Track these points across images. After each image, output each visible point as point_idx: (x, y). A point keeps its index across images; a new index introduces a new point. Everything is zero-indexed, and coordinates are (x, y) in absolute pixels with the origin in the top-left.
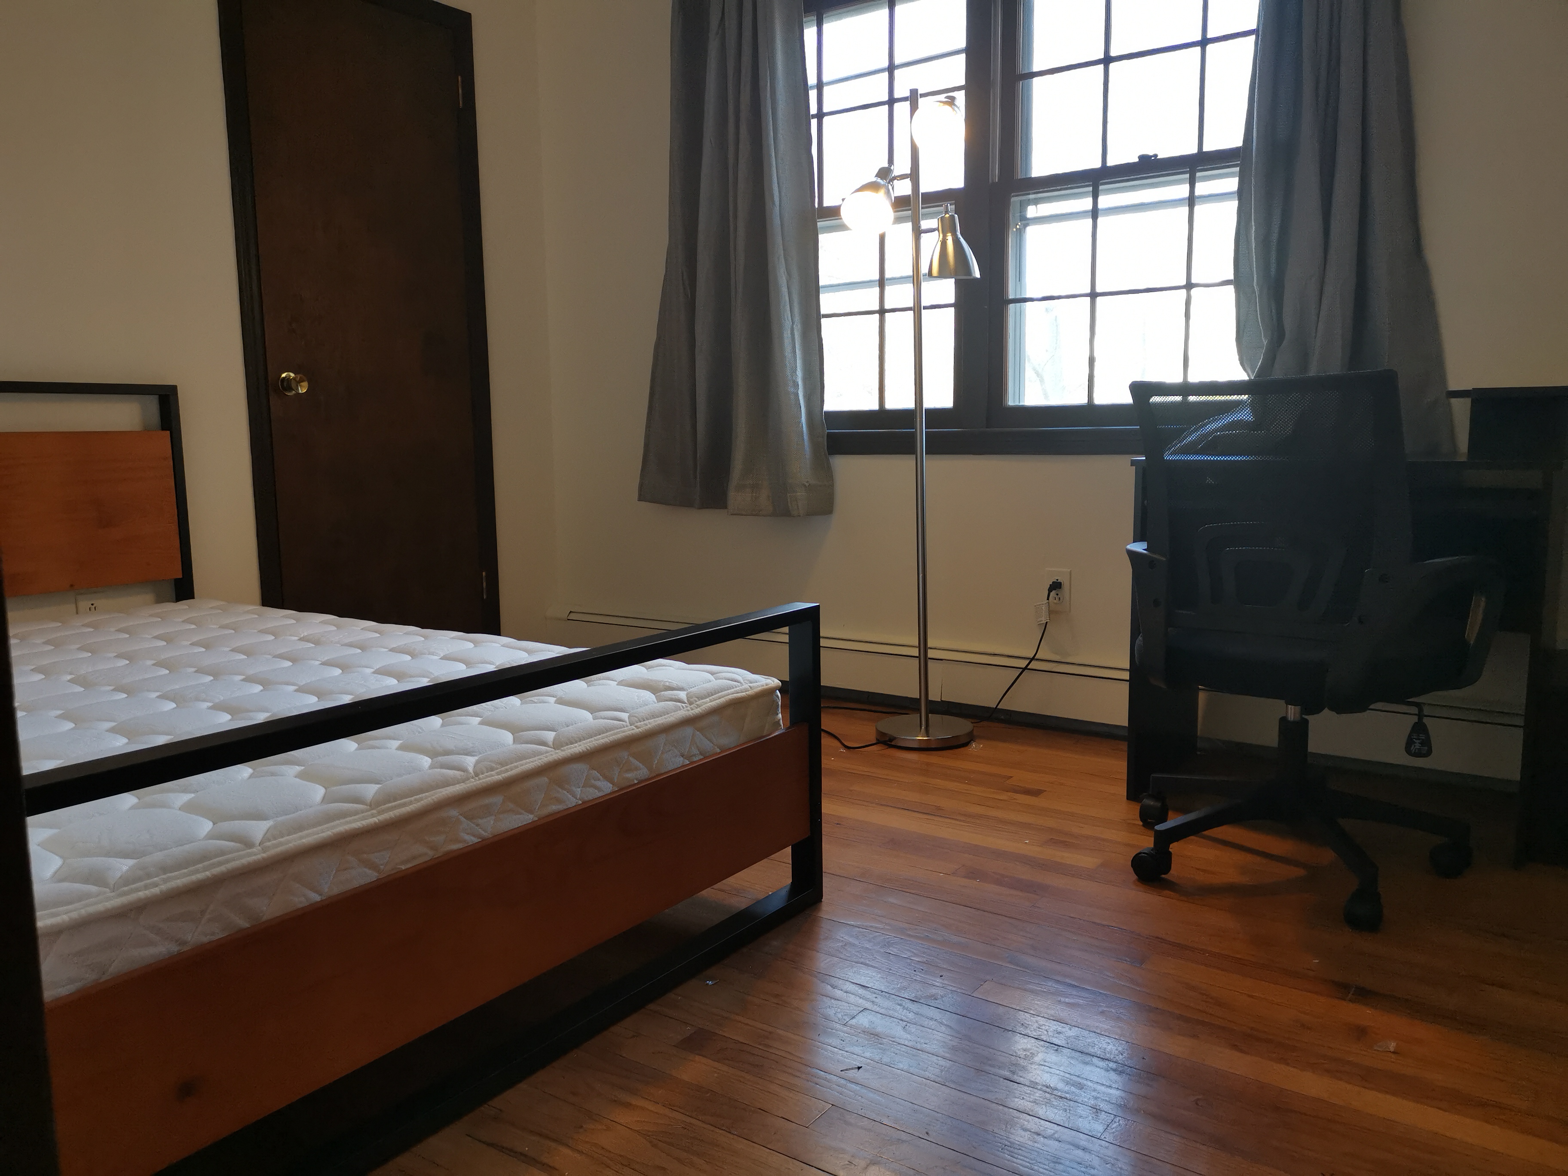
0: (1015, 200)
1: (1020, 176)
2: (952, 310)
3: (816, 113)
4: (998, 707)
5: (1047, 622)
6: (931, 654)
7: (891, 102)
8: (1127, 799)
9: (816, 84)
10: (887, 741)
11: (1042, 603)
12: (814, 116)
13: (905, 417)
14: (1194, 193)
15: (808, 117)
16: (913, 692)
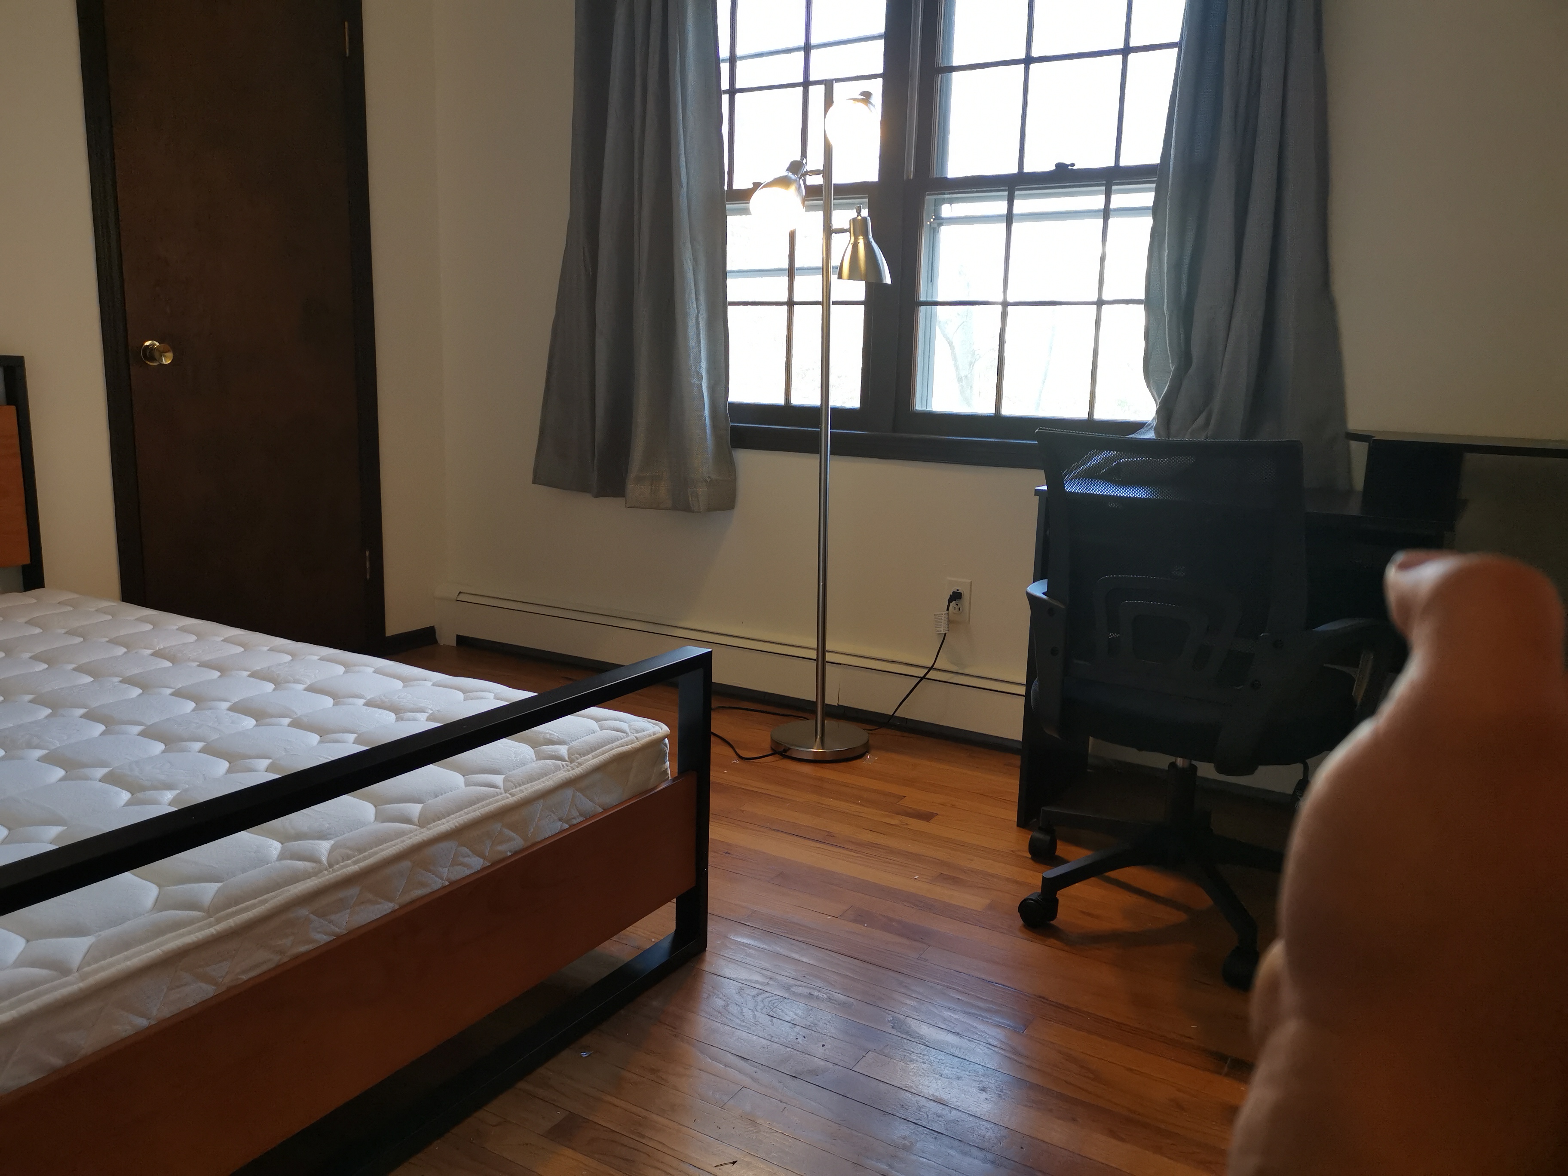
0: (929, 198)
1: (936, 174)
2: (862, 308)
3: (728, 88)
4: (895, 715)
5: (945, 633)
6: (829, 657)
7: (806, 84)
8: (1018, 825)
9: (729, 58)
10: (781, 751)
11: (942, 613)
12: (725, 92)
13: (810, 415)
14: (1109, 207)
15: (719, 93)
16: (808, 694)
